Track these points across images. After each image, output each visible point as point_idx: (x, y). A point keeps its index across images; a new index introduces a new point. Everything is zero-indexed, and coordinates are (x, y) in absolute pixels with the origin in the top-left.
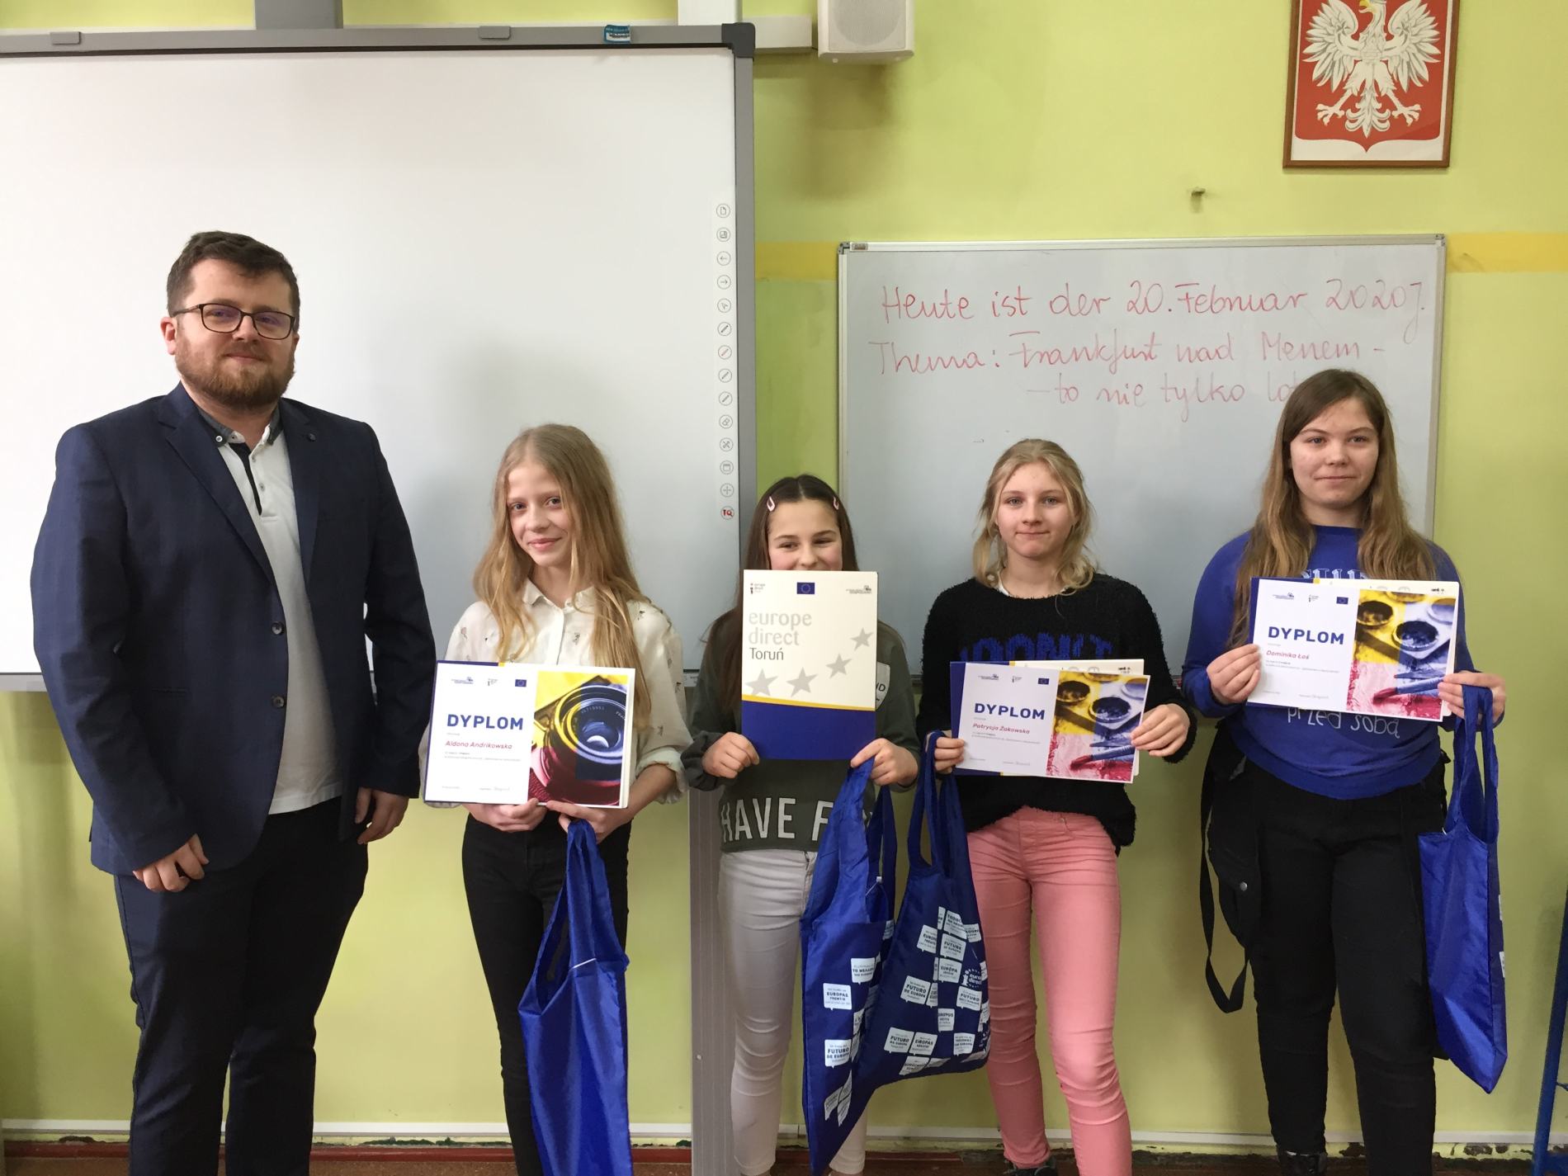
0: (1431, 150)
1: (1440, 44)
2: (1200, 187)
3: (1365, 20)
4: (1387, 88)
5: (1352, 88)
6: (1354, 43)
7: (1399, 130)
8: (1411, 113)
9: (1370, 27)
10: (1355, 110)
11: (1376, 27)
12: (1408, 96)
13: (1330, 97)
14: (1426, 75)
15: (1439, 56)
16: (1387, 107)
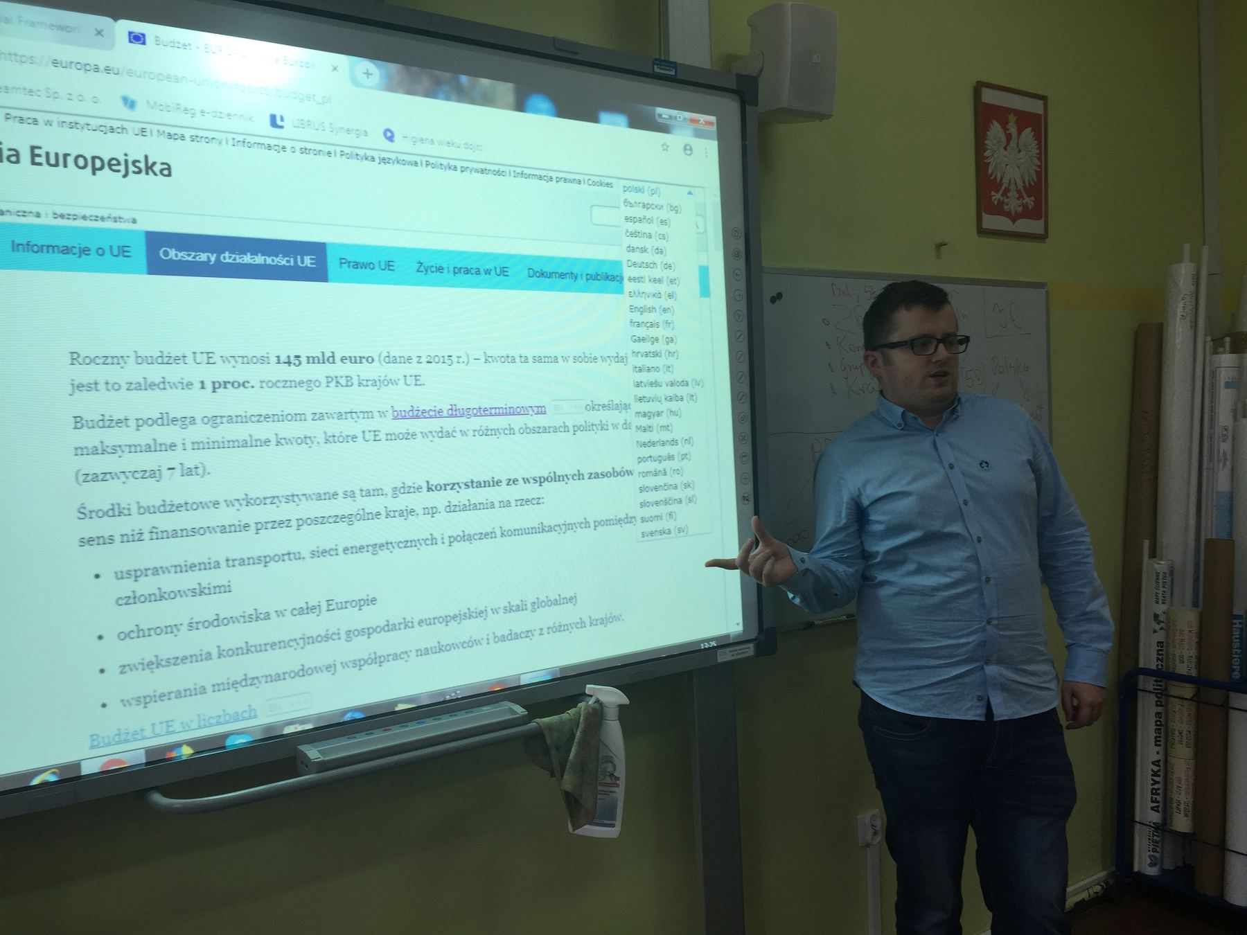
0: (1035, 226)
1: (1039, 159)
3: (1009, 137)
4: (1020, 184)
5: (1005, 182)
6: (1005, 153)
8: (1029, 201)
9: (1012, 142)
10: (1008, 198)
11: (1013, 144)
14: (1035, 179)
15: (1040, 167)
16: (1020, 197)
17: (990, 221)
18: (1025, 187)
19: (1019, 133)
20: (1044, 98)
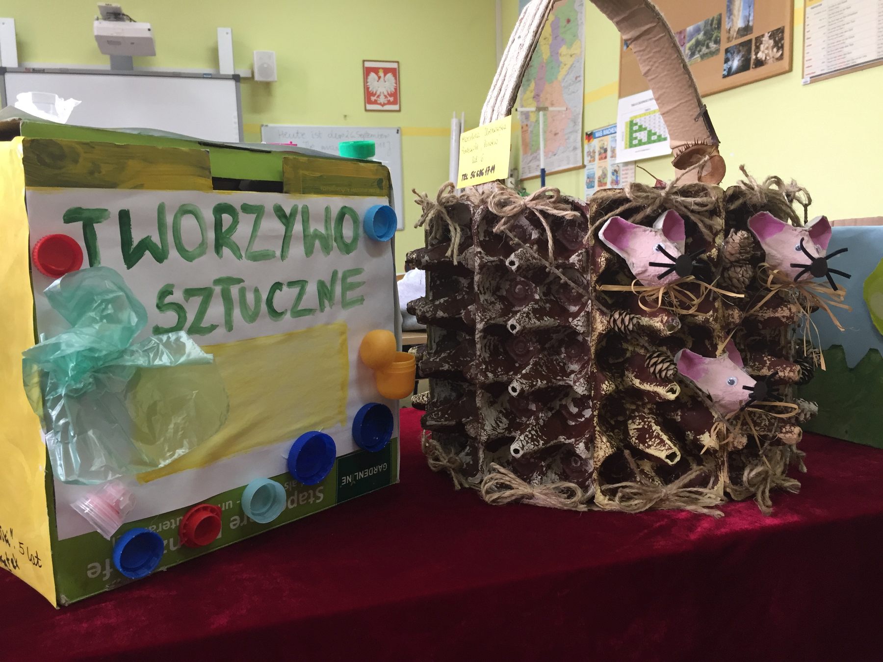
0: (396, 107)
1: (396, 84)
2: (345, 114)
3: (379, 78)
4: (386, 93)
5: (378, 93)
6: (378, 83)
7: (389, 103)
8: (392, 99)
10: (379, 98)
11: (382, 79)
12: (391, 95)
13: (374, 95)
14: (394, 91)
15: (396, 86)
16: (386, 97)
17: (369, 107)
18: (388, 94)
19: (385, 75)
20: (398, 62)
